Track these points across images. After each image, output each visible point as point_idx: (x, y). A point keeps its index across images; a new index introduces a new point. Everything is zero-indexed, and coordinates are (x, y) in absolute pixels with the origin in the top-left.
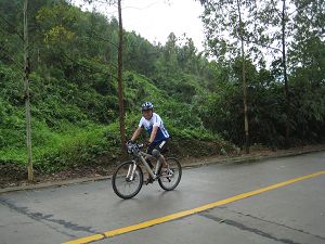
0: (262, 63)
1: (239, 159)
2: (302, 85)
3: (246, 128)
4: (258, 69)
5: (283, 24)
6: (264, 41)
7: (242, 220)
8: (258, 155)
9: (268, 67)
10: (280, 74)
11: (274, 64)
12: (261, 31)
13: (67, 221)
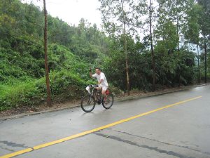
0: (138, 38)
1: (123, 99)
2: (162, 52)
3: (128, 79)
4: (135, 41)
5: (151, 14)
6: (139, 24)
7: (120, 135)
8: (135, 96)
9: (142, 41)
10: (149, 45)
11: (145, 39)
12: (137, 18)
13: (9, 142)
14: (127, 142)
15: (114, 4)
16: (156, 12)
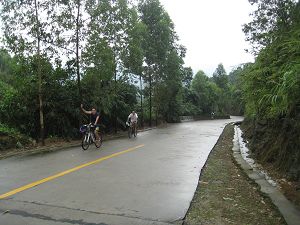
0: (58, 62)
1: (33, 151)
2: (93, 83)
3: (42, 122)
4: (55, 67)
5: (78, 29)
6: (60, 42)
7: (27, 208)
8: (53, 146)
9: (64, 66)
10: (74, 73)
11: (69, 63)
12: (58, 33)
14: (37, 216)
15: (24, 9)
16: (86, 27)
